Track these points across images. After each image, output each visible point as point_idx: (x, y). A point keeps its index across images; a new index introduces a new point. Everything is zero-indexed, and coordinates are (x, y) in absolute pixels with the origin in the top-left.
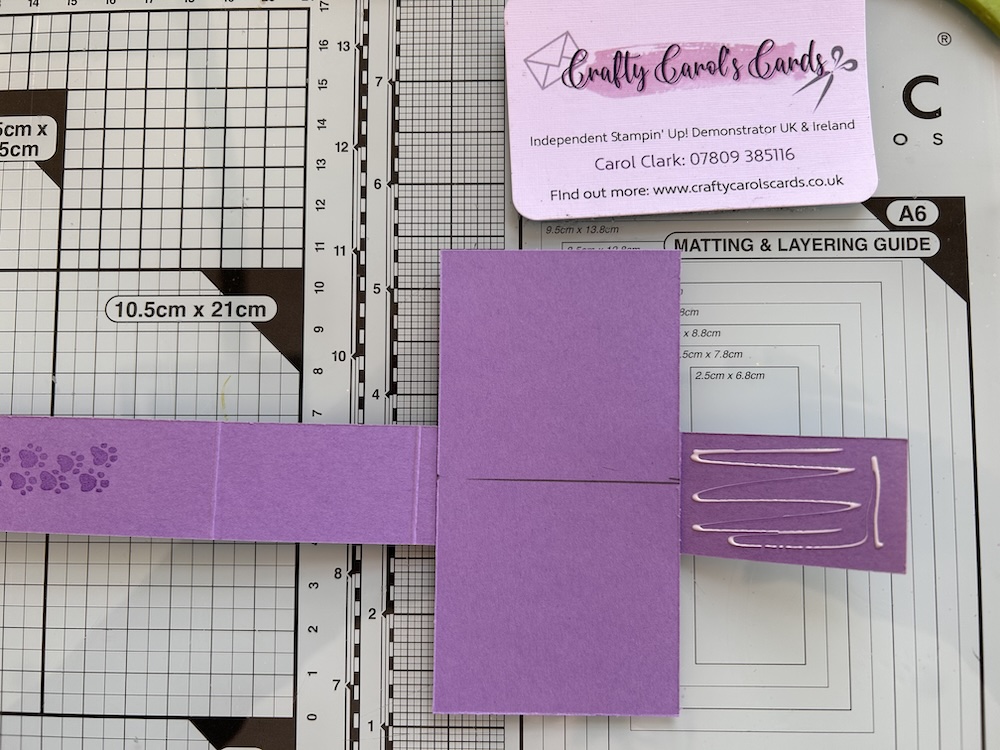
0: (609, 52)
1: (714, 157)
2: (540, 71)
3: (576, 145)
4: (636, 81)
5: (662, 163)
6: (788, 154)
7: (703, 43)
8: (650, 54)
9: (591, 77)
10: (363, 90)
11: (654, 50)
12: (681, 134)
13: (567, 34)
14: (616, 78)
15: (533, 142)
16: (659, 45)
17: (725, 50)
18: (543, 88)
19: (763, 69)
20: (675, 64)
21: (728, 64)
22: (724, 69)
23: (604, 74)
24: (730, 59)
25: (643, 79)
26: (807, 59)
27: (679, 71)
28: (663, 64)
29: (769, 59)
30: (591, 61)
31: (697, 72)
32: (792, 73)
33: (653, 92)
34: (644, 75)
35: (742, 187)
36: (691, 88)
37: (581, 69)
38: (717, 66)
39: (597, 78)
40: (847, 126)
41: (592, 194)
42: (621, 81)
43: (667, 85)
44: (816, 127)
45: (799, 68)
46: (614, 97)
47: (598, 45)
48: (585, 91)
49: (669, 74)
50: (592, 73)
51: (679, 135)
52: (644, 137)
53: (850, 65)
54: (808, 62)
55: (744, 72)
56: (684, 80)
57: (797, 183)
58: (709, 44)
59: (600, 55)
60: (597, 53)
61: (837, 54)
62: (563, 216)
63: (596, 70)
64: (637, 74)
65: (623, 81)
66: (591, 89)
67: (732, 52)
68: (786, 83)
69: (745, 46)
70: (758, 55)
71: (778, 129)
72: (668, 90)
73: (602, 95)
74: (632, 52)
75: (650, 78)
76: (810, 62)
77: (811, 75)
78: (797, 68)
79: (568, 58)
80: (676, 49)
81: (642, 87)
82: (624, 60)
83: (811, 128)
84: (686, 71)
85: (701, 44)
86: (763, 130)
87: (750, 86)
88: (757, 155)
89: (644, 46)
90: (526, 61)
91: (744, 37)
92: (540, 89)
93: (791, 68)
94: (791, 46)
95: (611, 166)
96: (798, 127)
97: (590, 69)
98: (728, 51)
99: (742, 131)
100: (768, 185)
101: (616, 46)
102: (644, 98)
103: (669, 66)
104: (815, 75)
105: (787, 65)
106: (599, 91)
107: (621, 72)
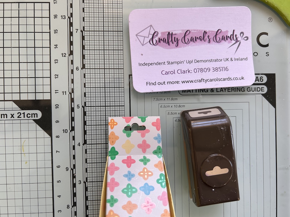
0: (166, 32)
1: (202, 70)
3: (155, 66)
4: (175, 43)
5: (184, 72)
6: (226, 69)
7: (198, 30)
8: (180, 33)
9: (159, 41)
11: (181, 32)
12: (191, 62)
13: (151, 26)
14: (168, 42)
15: (140, 64)
16: (183, 30)
17: (205, 32)
18: (143, 45)
19: (218, 39)
20: (188, 37)
21: (206, 37)
22: (205, 39)
23: (164, 40)
24: (207, 35)
25: (178, 42)
26: (232, 36)
27: (190, 39)
28: (184, 37)
29: (220, 36)
30: (160, 35)
31: (196, 40)
32: (227, 41)
33: (181, 47)
34: (178, 41)
35: (211, 80)
36: (194, 46)
37: (156, 38)
38: (203, 38)
39: (162, 42)
40: (245, 59)
41: (161, 83)
42: (170, 43)
43: (186, 44)
44: (235, 59)
45: (230, 39)
46: (168, 49)
47: (162, 30)
48: (157, 46)
49: (187, 41)
50: (160, 40)
51: (190, 62)
52: (178, 63)
53: (246, 39)
54: (232, 37)
56: (192, 43)
57: (229, 79)
58: (200, 30)
59: (163, 33)
60: (162, 33)
61: (242, 35)
62: (151, 91)
63: (161, 39)
64: (176, 41)
65: (171, 43)
66: (160, 46)
67: (207, 33)
68: (225, 44)
69: (212, 31)
70: (216, 34)
71: (223, 60)
72: (186, 46)
73: (163, 48)
74: (174, 33)
75: (180, 42)
76: (233, 37)
77: (233, 42)
78: (229, 39)
79: (151, 34)
80: (189, 32)
81: (177, 46)
82: (171, 35)
83: (234, 60)
84: (192, 40)
86: (218, 61)
87: (214, 46)
88: (216, 69)
89: (178, 30)
90: (136, 35)
91: (211, 28)
92: (142, 45)
93: (227, 39)
94: (227, 32)
95: (167, 73)
96: (229, 59)
97: (159, 38)
98: (206, 33)
99: (211, 61)
100: (220, 80)
101: (168, 31)
102: (178, 49)
103: (186, 38)
104: (235, 42)
105: (226, 38)
106: (162, 46)
107: (170, 39)
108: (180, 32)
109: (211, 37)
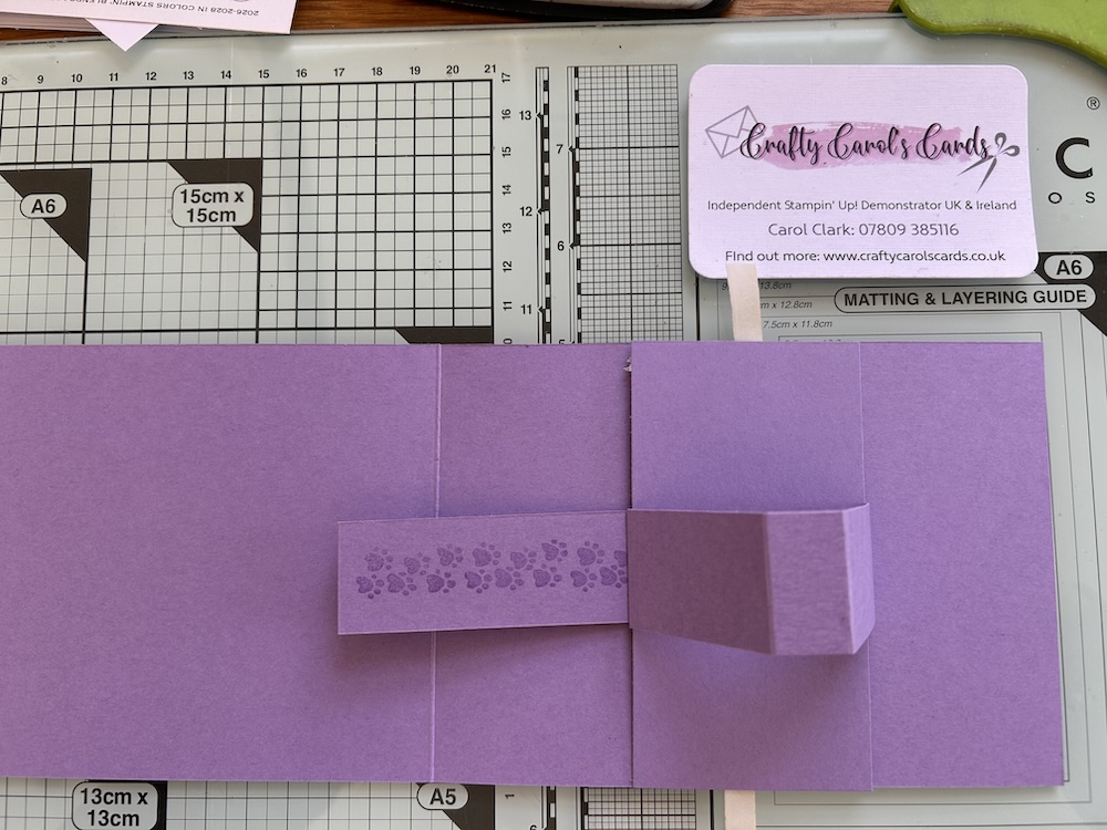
0: (786, 127)
1: (882, 229)
2: (720, 141)
3: (751, 211)
4: (810, 155)
5: (833, 232)
6: (952, 230)
8: (826, 131)
9: (767, 149)
10: (545, 157)
11: (828, 128)
12: (851, 206)
13: (747, 107)
15: (711, 205)
16: (832, 123)
17: (895, 131)
18: (722, 156)
19: (930, 150)
20: (847, 141)
21: (897, 143)
22: (893, 148)
23: (780, 147)
24: (899, 138)
25: (817, 153)
26: (972, 143)
27: (850, 148)
28: (836, 140)
29: (936, 141)
30: (768, 134)
31: (867, 150)
32: (958, 156)
33: (826, 166)
34: (817, 150)
35: (908, 257)
36: (862, 164)
37: (760, 141)
38: (887, 145)
39: (774, 150)
40: (1009, 207)
41: (766, 257)
42: (796, 154)
43: (839, 160)
44: (979, 206)
45: (965, 151)
47: (776, 120)
48: (762, 161)
49: (842, 151)
50: (768, 145)
51: (849, 207)
52: (816, 207)
53: (1012, 151)
54: (973, 146)
55: (912, 152)
56: (855, 156)
57: (961, 256)
58: (879, 125)
59: (778, 129)
60: (774, 127)
61: (1000, 140)
63: (773, 143)
64: (811, 149)
65: (798, 154)
66: (767, 160)
67: (901, 132)
68: (952, 164)
69: (914, 129)
70: (926, 137)
71: (943, 206)
72: (839, 164)
73: (778, 166)
74: (808, 128)
75: (823, 153)
76: (975, 146)
77: (976, 158)
78: (963, 151)
79: (747, 131)
80: (849, 127)
81: (816, 162)
82: (799, 135)
83: (974, 208)
85: (872, 124)
87: (917, 165)
88: (922, 230)
89: (819, 123)
90: (707, 131)
91: (913, 120)
92: (719, 157)
93: (957, 150)
94: (957, 130)
95: (784, 232)
96: (963, 205)
97: (767, 142)
98: (897, 132)
99: (908, 206)
100: (933, 258)
101: (792, 122)
102: (817, 171)
103: (841, 144)
104: (981, 159)
105: (953, 148)
106: (774, 162)
107: (795, 145)
108: (826, 127)
109: (912, 144)
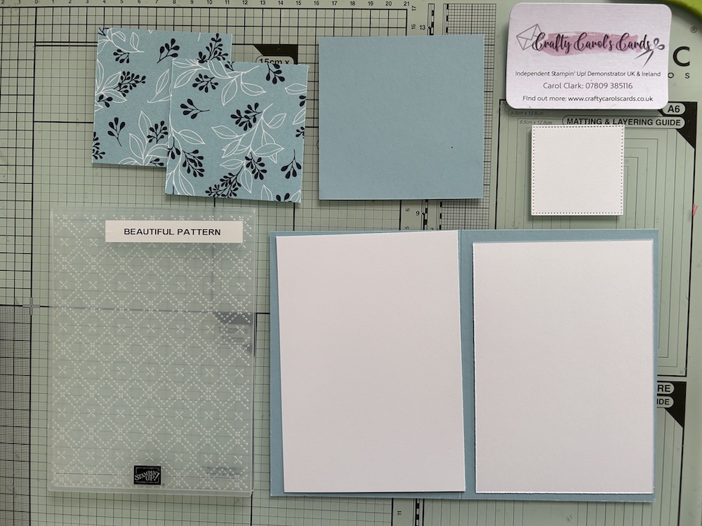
0: (555, 34)
1: (596, 85)
2: (523, 41)
3: (535, 77)
4: (566, 49)
5: (573, 87)
6: (630, 86)
8: (574, 36)
9: (545, 46)
13: (537, 25)
14: (556, 47)
15: (517, 74)
16: (577, 33)
17: (607, 36)
18: (523, 49)
19: (623, 46)
20: (583, 42)
21: (607, 43)
22: (605, 45)
23: (551, 45)
24: (609, 40)
25: (569, 48)
26: (643, 43)
27: (585, 45)
28: (578, 41)
29: (626, 42)
30: (546, 38)
31: (593, 46)
32: (635, 49)
33: (572, 54)
34: (569, 46)
35: (607, 99)
36: (590, 53)
37: (542, 42)
38: (602, 44)
39: (548, 46)
40: (657, 75)
41: (541, 99)
42: (558, 48)
43: (579, 51)
44: (643, 74)
47: (550, 30)
48: (542, 52)
49: (580, 47)
50: (546, 44)
51: (582, 74)
52: (566, 75)
53: (661, 47)
54: (643, 45)
55: (614, 47)
56: (587, 50)
57: (632, 99)
58: (600, 33)
59: (551, 35)
60: (549, 35)
61: (656, 42)
62: (528, 108)
63: (548, 43)
64: (566, 45)
65: (560, 48)
66: (545, 51)
67: (609, 38)
68: (632, 53)
69: (615, 35)
70: (621, 40)
71: (626, 74)
72: (579, 53)
73: (549, 54)
74: (565, 35)
75: (572, 47)
77: (644, 51)
78: (638, 47)
79: (536, 36)
81: (568, 52)
82: (561, 39)
83: (641, 75)
84: (588, 45)
85: (596, 33)
87: (616, 55)
88: (615, 86)
89: (570, 32)
90: (517, 36)
91: (616, 31)
93: (635, 46)
94: (636, 36)
95: (550, 87)
96: (636, 74)
97: (545, 42)
99: (610, 74)
100: (619, 99)
101: (558, 32)
102: (568, 57)
103: (580, 43)
104: (645, 51)
105: (633, 45)
106: (548, 52)
107: (559, 44)
108: (574, 34)
109: (614, 43)
